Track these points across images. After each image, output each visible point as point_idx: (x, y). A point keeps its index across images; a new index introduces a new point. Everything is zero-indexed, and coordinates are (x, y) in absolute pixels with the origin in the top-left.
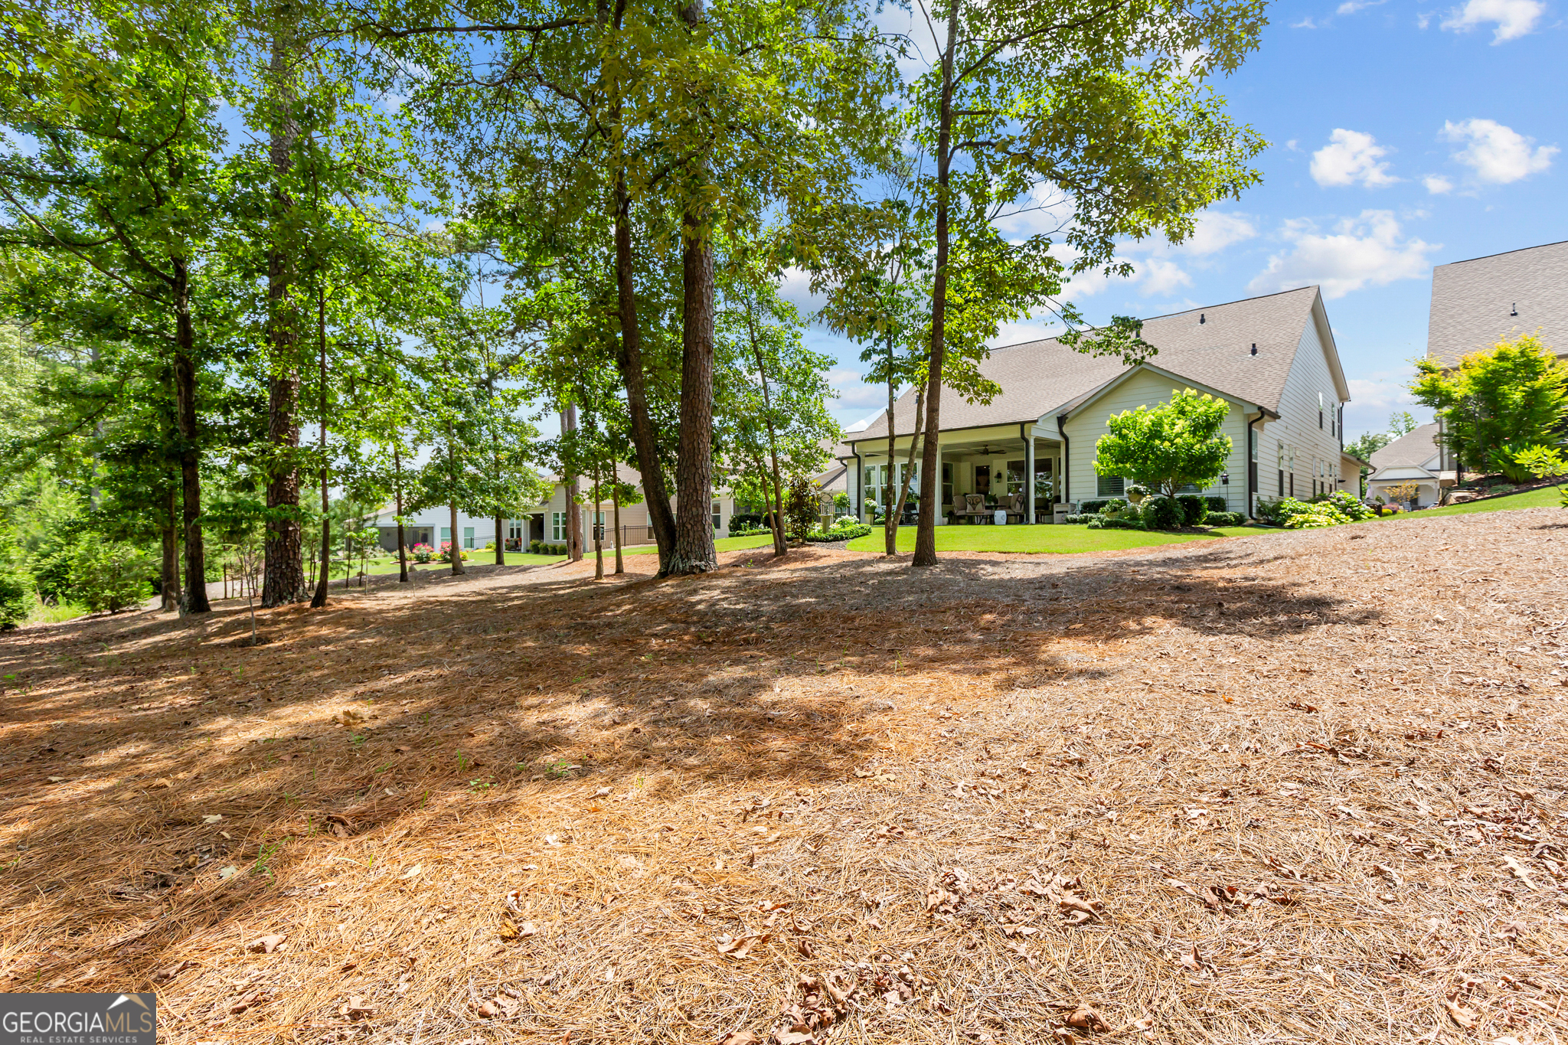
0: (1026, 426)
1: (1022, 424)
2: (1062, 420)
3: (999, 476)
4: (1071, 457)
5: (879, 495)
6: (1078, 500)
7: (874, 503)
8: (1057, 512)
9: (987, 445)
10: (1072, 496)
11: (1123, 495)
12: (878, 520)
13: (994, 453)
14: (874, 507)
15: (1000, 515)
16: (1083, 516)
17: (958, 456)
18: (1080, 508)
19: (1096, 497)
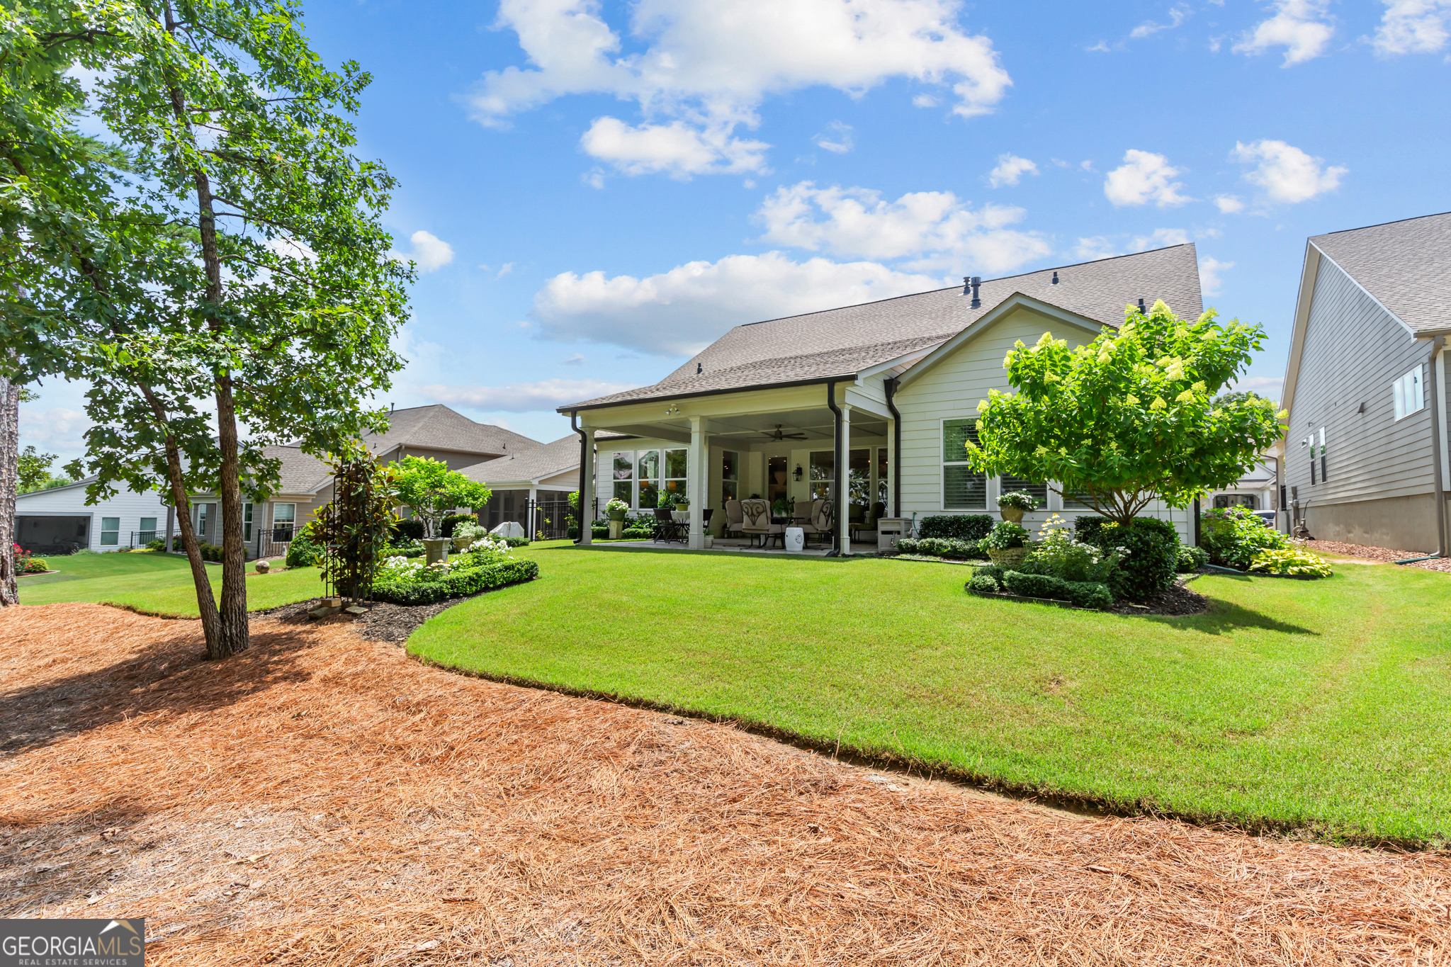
0: (837, 387)
1: (831, 382)
2: (891, 386)
3: (799, 471)
5: (636, 494)
6: (915, 514)
7: (624, 505)
8: (884, 533)
9: (780, 426)
10: (903, 507)
11: (985, 507)
12: (627, 530)
13: (789, 436)
14: (624, 512)
15: (795, 534)
16: (926, 541)
17: (745, 444)
18: (918, 525)
19: (942, 509)
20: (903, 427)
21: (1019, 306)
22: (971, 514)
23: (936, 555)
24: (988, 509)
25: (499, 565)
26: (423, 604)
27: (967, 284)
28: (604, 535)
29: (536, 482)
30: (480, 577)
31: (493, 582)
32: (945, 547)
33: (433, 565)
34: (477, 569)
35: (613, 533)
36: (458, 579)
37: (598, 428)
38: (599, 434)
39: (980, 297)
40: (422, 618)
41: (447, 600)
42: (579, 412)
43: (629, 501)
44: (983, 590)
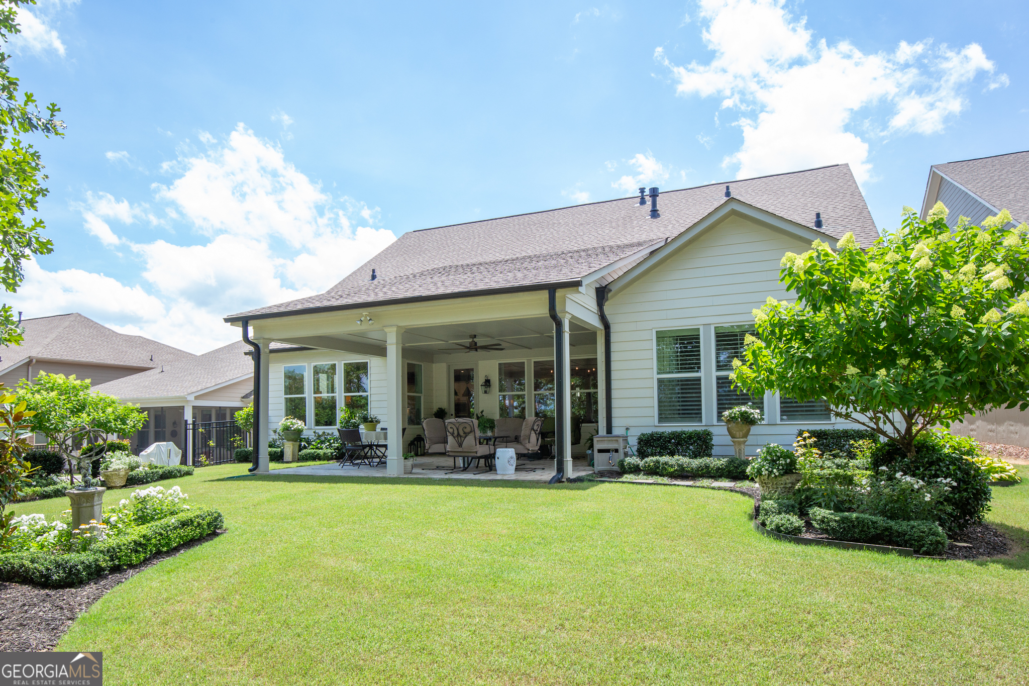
0: (559, 293)
1: (552, 289)
2: (602, 293)
3: (487, 383)
4: (614, 356)
5: (310, 411)
6: (627, 429)
7: (299, 424)
8: (600, 451)
9: (475, 336)
10: (615, 422)
11: (701, 421)
12: (304, 452)
13: (485, 348)
14: (299, 432)
15: (506, 456)
16: (651, 460)
17: (429, 355)
18: (633, 441)
19: (657, 423)
20: (613, 338)
21: (734, 212)
22: (691, 429)
23: (662, 475)
24: (704, 423)
25: (173, 520)
26: (71, 585)
27: (642, 195)
28: (278, 457)
29: (191, 398)
30: (149, 540)
31: (167, 544)
32: (672, 466)
33: (82, 526)
34: (144, 529)
35: (288, 455)
36: (119, 547)
37: (273, 340)
38: (273, 345)
39: (658, 207)
40: (71, 610)
41: (106, 577)
42: (250, 322)
43: (303, 418)
44: (789, 533)
